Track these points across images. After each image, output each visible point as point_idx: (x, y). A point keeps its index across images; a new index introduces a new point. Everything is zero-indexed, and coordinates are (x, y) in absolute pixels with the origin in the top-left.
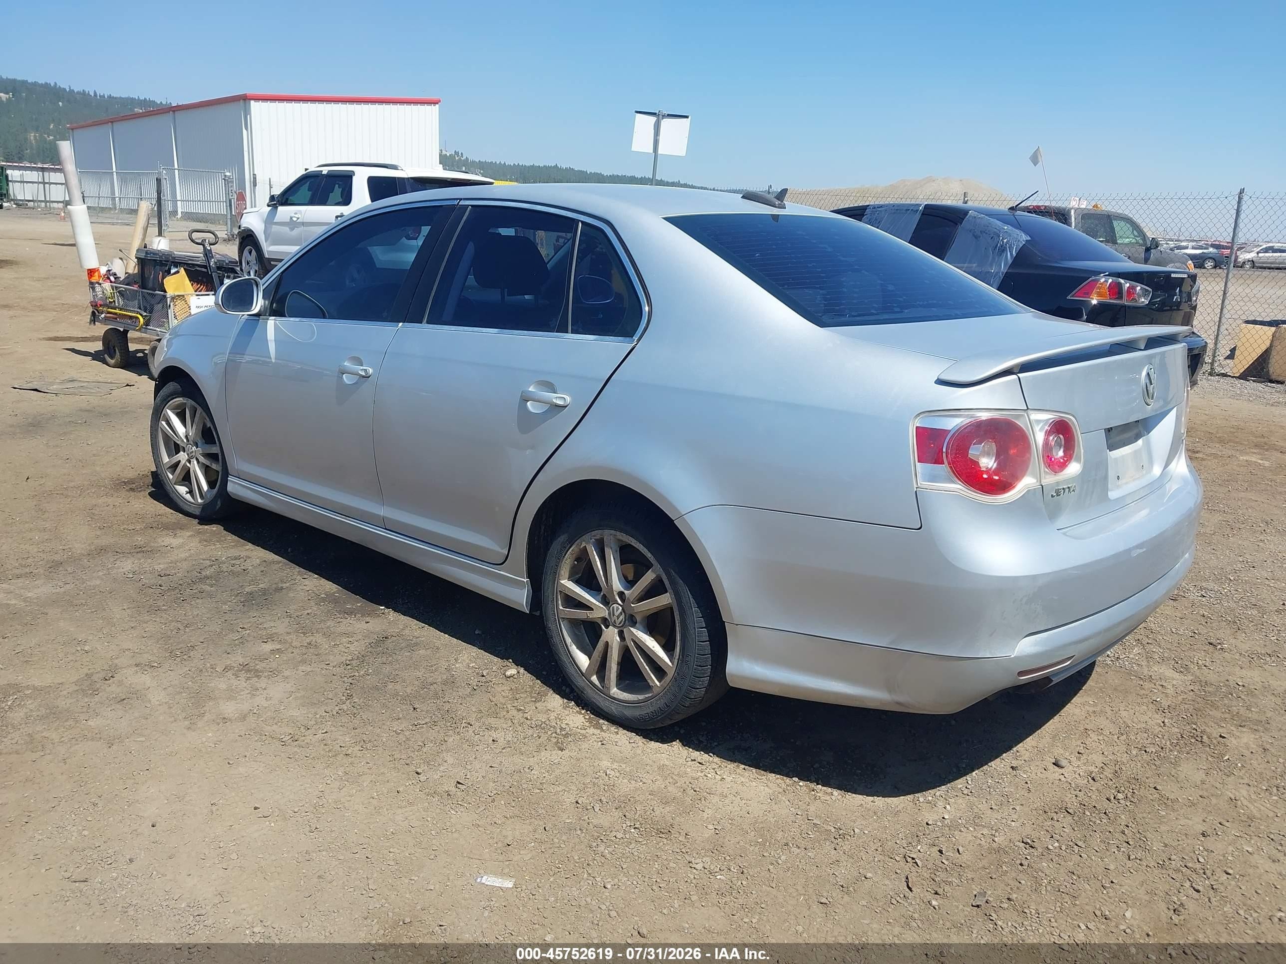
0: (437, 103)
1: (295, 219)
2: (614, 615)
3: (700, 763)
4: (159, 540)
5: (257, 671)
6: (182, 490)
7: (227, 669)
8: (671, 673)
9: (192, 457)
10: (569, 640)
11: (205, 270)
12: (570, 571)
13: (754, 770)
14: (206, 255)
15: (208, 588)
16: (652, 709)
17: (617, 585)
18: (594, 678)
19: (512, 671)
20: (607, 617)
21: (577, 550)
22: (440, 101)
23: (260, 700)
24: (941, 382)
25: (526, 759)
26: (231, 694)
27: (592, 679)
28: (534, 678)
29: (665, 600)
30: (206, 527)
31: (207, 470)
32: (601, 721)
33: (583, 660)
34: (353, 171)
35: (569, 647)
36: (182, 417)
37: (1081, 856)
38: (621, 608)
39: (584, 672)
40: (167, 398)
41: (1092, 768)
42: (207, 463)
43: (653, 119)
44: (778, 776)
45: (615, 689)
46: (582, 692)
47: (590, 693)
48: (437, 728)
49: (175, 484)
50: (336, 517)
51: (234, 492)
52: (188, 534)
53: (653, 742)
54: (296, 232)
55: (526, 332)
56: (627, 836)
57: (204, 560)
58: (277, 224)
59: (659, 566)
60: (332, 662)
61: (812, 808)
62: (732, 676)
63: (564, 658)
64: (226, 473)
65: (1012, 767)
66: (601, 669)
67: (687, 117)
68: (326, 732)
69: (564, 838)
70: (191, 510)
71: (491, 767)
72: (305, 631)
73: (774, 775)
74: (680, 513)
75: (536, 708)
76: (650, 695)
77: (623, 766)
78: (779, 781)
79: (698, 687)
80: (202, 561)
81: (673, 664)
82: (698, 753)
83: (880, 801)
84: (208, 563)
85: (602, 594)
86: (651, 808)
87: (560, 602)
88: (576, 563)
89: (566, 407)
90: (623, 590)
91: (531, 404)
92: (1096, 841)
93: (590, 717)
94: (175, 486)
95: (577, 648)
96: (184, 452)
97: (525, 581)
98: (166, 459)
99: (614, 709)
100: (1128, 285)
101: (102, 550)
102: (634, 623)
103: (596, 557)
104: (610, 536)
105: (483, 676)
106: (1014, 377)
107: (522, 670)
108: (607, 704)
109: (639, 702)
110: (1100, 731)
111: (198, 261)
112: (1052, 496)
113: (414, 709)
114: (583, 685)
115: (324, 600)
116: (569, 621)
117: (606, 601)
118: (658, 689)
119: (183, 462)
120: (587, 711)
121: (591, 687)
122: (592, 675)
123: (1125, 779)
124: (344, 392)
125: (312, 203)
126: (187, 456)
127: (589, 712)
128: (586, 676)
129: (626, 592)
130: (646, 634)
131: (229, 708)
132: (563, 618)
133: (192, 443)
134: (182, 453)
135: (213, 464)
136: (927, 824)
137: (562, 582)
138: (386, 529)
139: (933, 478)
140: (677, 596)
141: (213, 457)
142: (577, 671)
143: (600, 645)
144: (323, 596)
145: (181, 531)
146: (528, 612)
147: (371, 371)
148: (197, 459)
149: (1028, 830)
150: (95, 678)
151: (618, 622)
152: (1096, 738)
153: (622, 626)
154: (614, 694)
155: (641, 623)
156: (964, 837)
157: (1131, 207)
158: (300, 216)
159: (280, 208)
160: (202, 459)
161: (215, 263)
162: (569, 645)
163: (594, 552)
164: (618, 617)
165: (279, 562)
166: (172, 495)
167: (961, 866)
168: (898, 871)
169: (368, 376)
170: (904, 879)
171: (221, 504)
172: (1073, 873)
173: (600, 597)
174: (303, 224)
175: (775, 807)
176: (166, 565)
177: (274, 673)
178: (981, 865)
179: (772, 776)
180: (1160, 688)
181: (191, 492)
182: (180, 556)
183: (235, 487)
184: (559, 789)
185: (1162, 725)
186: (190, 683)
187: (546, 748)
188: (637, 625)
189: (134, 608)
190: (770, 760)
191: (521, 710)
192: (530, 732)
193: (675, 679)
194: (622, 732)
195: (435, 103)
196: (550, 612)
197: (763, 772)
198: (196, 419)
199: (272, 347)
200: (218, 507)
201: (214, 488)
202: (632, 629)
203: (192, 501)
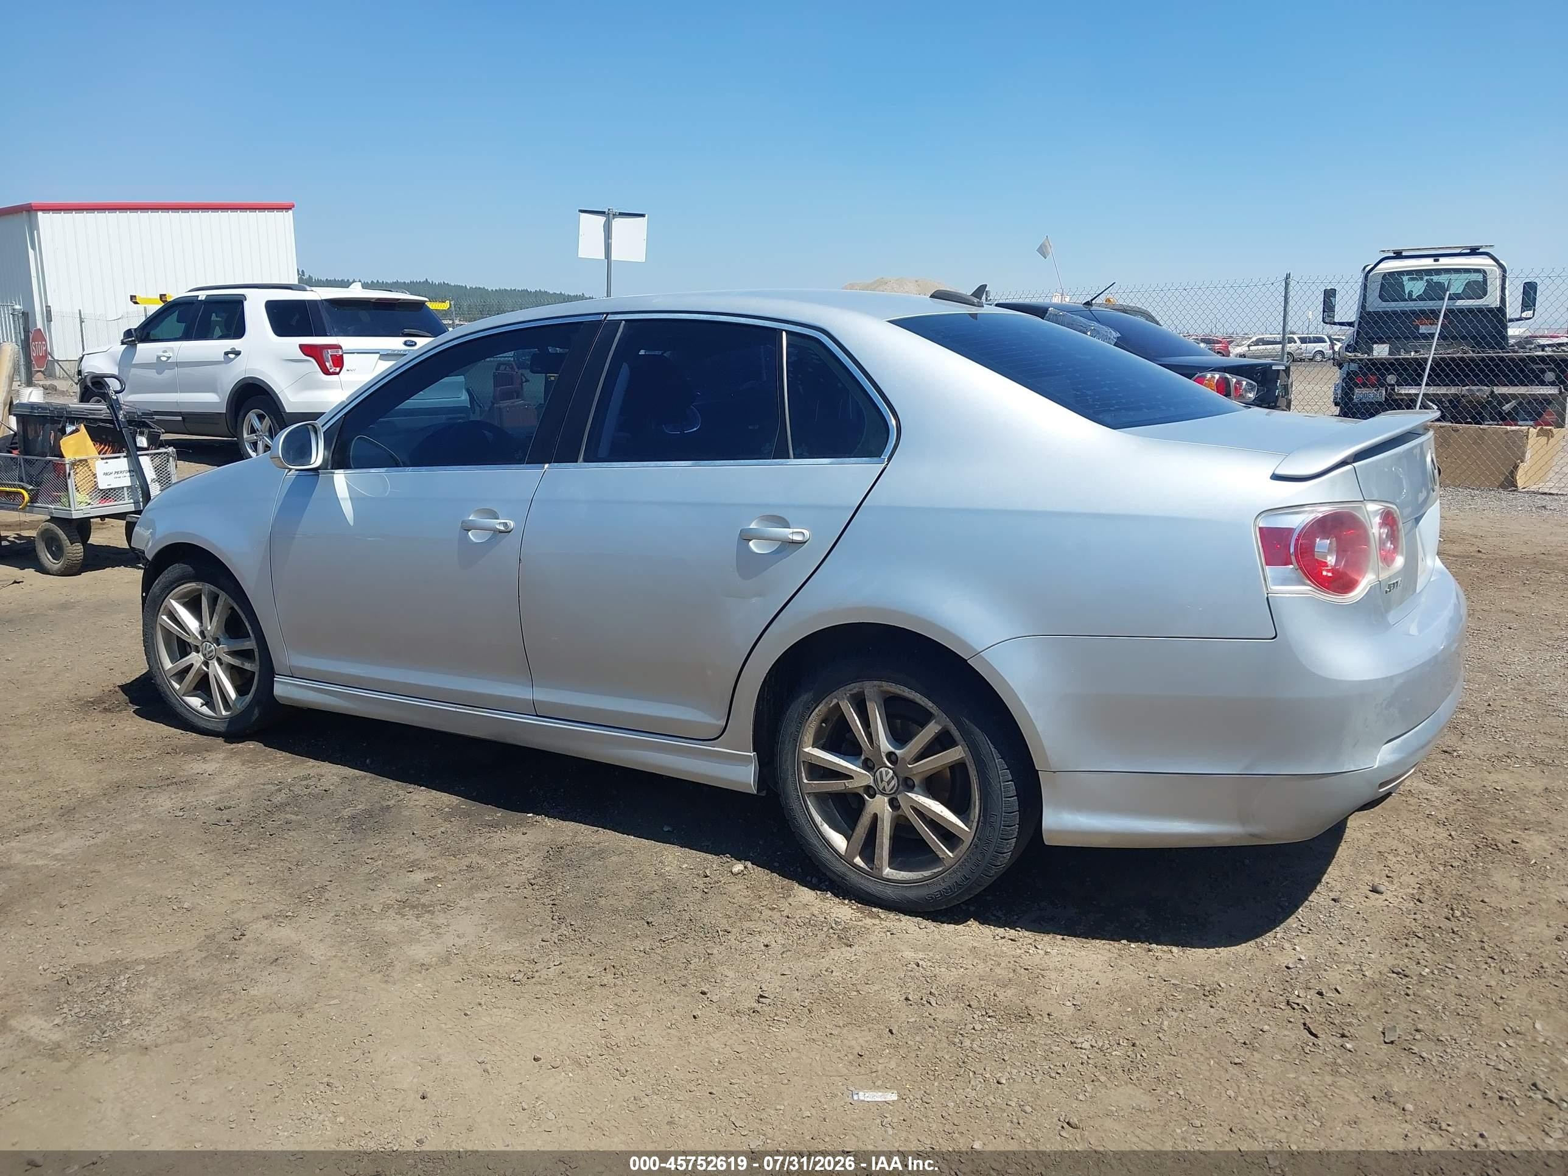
0: (291, 209)
1: (164, 359)
2: (882, 780)
3: (1012, 940)
4: (186, 767)
5: (424, 905)
6: (195, 702)
7: (387, 907)
8: (968, 841)
9: (211, 658)
10: (818, 819)
11: (112, 426)
12: (814, 735)
13: (1074, 939)
14: (112, 406)
15: (293, 817)
16: (944, 885)
17: (885, 744)
18: (858, 860)
19: (738, 867)
20: (872, 784)
21: (825, 709)
22: (293, 206)
23: (450, 939)
24: (1276, 477)
25: (816, 961)
26: (412, 936)
27: (855, 861)
28: (769, 872)
29: (956, 754)
30: (240, 745)
31: (234, 672)
32: (874, 909)
33: (839, 841)
34: (243, 295)
35: (820, 827)
36: (194, 606)
37: (1457, 978)
38: (891, 772)
39: (843, 854)
40: (172, 585)
41: (1410, 891)
42: (236, 662)
43: (602, 220)
44: (1103, 942)
45: (888, 869)
46: (843, 878)
47: (854, 878)
48: (691, 942)
49: (183, 695)
50: (458, 710)
51: (284, 695)
52: (222, 756)
53: (945, 925)
54: (168, 374)
55: (732, 461)
56: (986, 1026)
57: (264, 784)
58: (137, 366)
59: (945, 716)
60: (513, 883)
61: (1161, 970)
62: (1050, 831)
63: (814, 841)
64: (269, 672)
65: (1333, 900)
66: (868, 849)
67: (643, 215)
68: (561, 964)
69: (918, 1038)
70: (210, 726)
71: (783, 975)
72: (456, 853)
73: (1098, 941)
74: (976, 650)
75: (790, 904)
76: (941, 869)
77: (931, 954)
78: (1108, 947)
79: (1006, 851)
80: (262, 787)
81: (970, 829)
82: (1002, 929)
83: (1225, 952)
84: (274, 788)
85: (863, 757)
86: (992, 994)
87: (803, 775)
88: (824, 725)
89: (805, 542)
90: (892, 749)
91: (754, 543)
92: (1462, 959)
93: (857, 907)
94: (184, 698)
95: (830, 827)
96: (198, 652)
97: (752, 754)
98: (168, 665)
99: (890, 892)
100: (1234, 380)
101: (119, 787)
102: (911, 788)
103: (854, 715)
104: (871, 689)
105: (706, 877)
106: (1349, 467)
107: (749, 864)
108: (880, 888)
109: (925, 879)
110: (1394, 851)
111: (101, 415)
112: (1386, 592)
113: (648, 923)
114: (843, 869)
115: (451, 815)
116: (816, 796)
117: (868, 765)
118: (952, 862)
119: (197, 665)
120: (850, 900)
121: (854, 871)
122: (854, 857)
123: (1449, 896)
124: (470, 554)
125: (187, 336)
126: (202, 658)
127: (853, 902)
128: (847, 859)
129: (898, 752)
130: (928, 797)
131: (419, 952)
132: (808, 793)
133: (210, 640)
134: (194, 654)
135: (246, 664)
136: (1288, 968)
137: (806, 750)
138: (537, 716)
139: (1285, 582)
140: (973, 748)
141: (246, 655)
142: (833, 855)
143: (865, 820)
144: (447, 809)
145: (209, 753)
146: (755, 792)
147: (511, 524)
148: (219, 660)
149: (1390, 961)
150: (221, 938)
151: (888, 789)
152: (1394, 860)
153: (894, 793)
154: (888, 875)
155: (919, 786)
156: (1333, 976)
157: (1143, 300)
158: (171, 355)
159: (140, 346)
160: (228, 659)
161: (125, 416)
162: (819, 824)
163: (851, 709)
164: (889, 783)
165: (365, 778)
166: (180, 710)
167: (1349, 1005)
168: (1292, 1020)
169: (508, 530)
170: (1302, 1027)
171: (260, 714)
172: (1461, 996)
173: (860, 762)
174: (177, 364)
175: (1121, 973)
176: (217, 797)
177: (447, 906)
178: (1367, 1002)
179: (1097, 943)
180: (1426, 801)
181: (209, 703)
182: (227, 783)
183: (284, 689)
184: (876, 988)
185: (1450, 838)
186: (349, 930)
187: (832, 946)
188: (915, 789)
189: (213, 851)
190: (1084, 926)
191: (775, 908)
192: (802, 932)
193: (974, 845)
194: (905, 918)
195: (287, 208)
196: (790, 787)
197: (1084, 940)
198: (218, 608)
199: (347, 508)
200: (254, 718)
201: (248, 694)
202: (909, 794)
203: (214, 714)
